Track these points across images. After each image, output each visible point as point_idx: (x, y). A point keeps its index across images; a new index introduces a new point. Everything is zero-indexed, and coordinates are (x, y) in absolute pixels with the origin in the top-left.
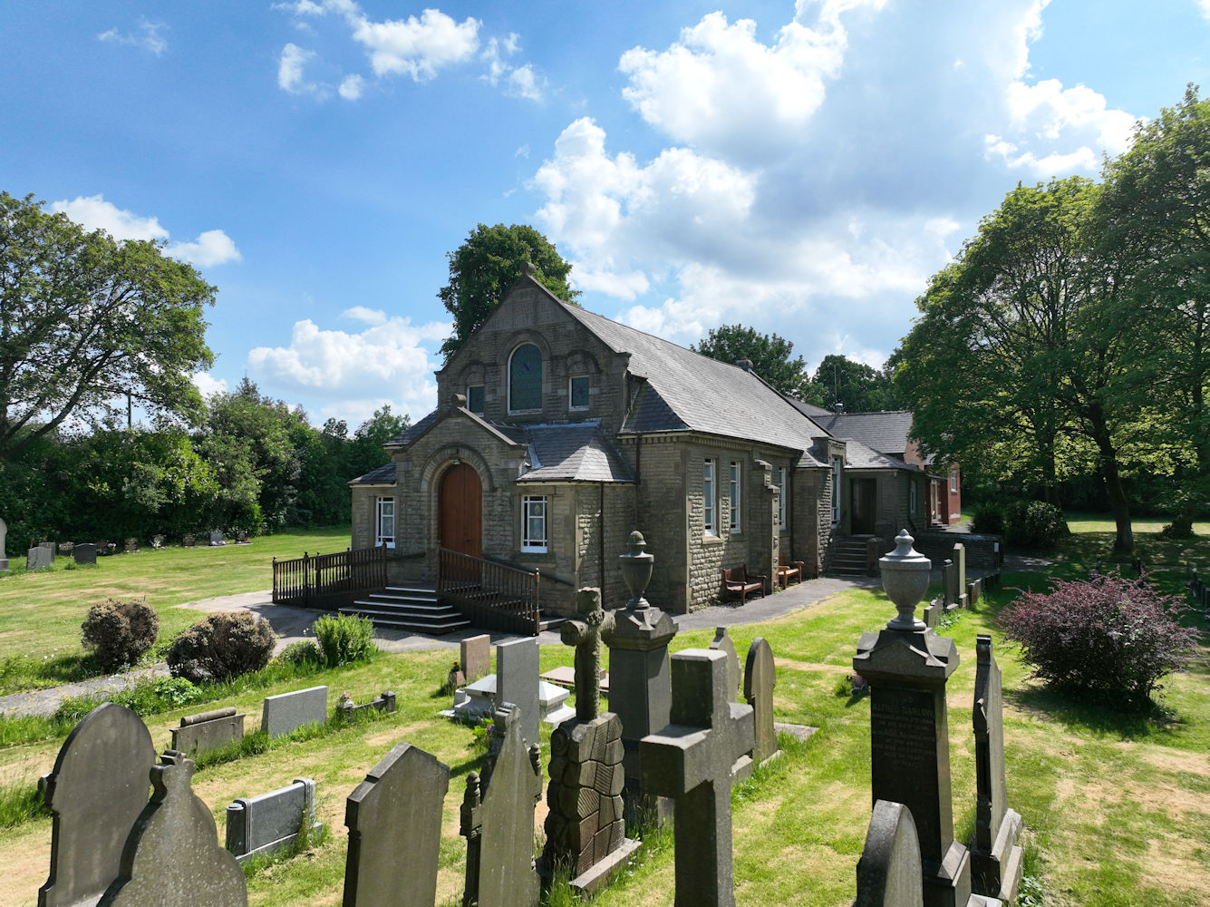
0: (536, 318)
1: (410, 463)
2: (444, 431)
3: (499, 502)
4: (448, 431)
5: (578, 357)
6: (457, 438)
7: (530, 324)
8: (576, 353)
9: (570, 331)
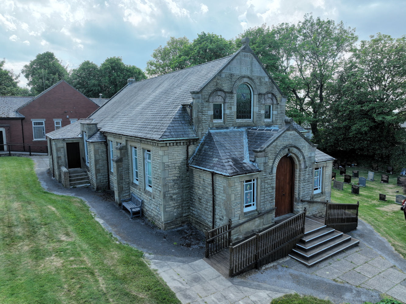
0: (252, 71)
1: (267, 158)
2: (285, 138)
3: (308, 173)
4: (286, 138)
5: (270, 95)
6: (291, 142)
7: (248, 74)
8: (269, 93)
9: (266, 82)
